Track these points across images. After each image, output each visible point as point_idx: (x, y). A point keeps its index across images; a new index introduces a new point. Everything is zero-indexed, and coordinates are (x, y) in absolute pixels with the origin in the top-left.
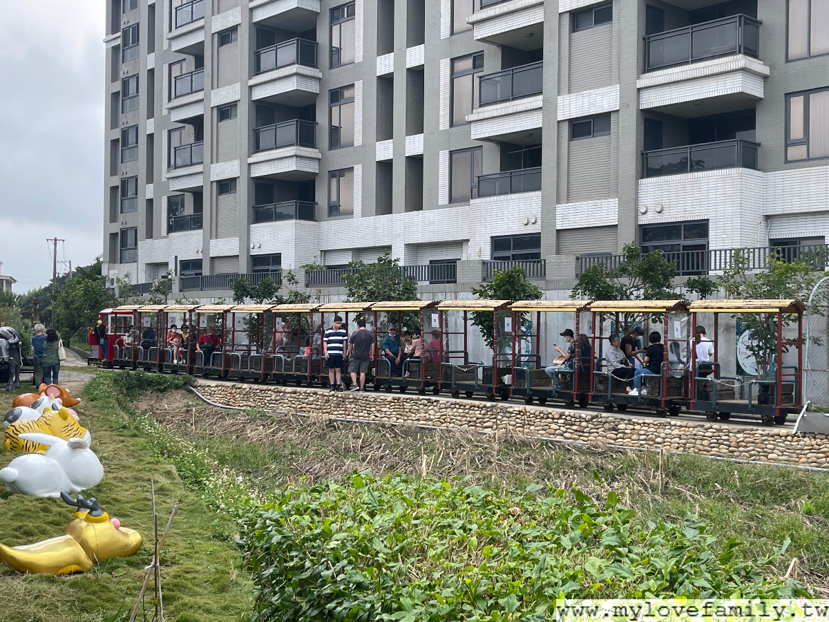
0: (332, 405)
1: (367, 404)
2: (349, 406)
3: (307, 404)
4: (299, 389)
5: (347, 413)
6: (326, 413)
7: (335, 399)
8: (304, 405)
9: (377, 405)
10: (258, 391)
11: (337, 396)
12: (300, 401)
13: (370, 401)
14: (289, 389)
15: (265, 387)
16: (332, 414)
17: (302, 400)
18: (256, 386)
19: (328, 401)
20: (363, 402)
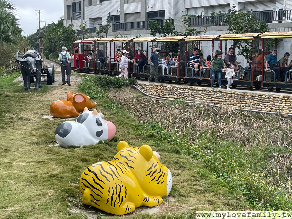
0: (235, 100)
1: (262, 100)
2: (248, 101)
3: (215, 98)
4: (208, 88)
5: (247, 105)
6: (231, 104)
7: (236, 95)
8: (213, 99)
9: (271, 101)
10: (179, 89)
11: (238, 94)
12: (210, 96)
13: (265, 98)
14: (200, 88)
15: (183, 87)
16: (236, 105)
17: (211, 96)
18: (177, 86)
19: (230, 97)
20: (259, 98)
